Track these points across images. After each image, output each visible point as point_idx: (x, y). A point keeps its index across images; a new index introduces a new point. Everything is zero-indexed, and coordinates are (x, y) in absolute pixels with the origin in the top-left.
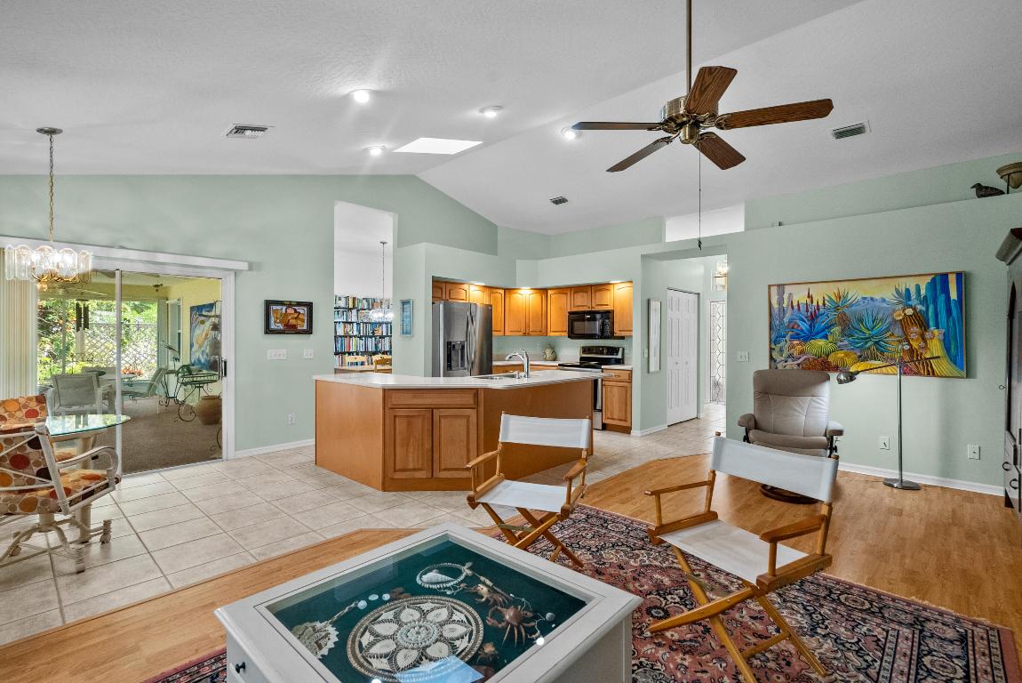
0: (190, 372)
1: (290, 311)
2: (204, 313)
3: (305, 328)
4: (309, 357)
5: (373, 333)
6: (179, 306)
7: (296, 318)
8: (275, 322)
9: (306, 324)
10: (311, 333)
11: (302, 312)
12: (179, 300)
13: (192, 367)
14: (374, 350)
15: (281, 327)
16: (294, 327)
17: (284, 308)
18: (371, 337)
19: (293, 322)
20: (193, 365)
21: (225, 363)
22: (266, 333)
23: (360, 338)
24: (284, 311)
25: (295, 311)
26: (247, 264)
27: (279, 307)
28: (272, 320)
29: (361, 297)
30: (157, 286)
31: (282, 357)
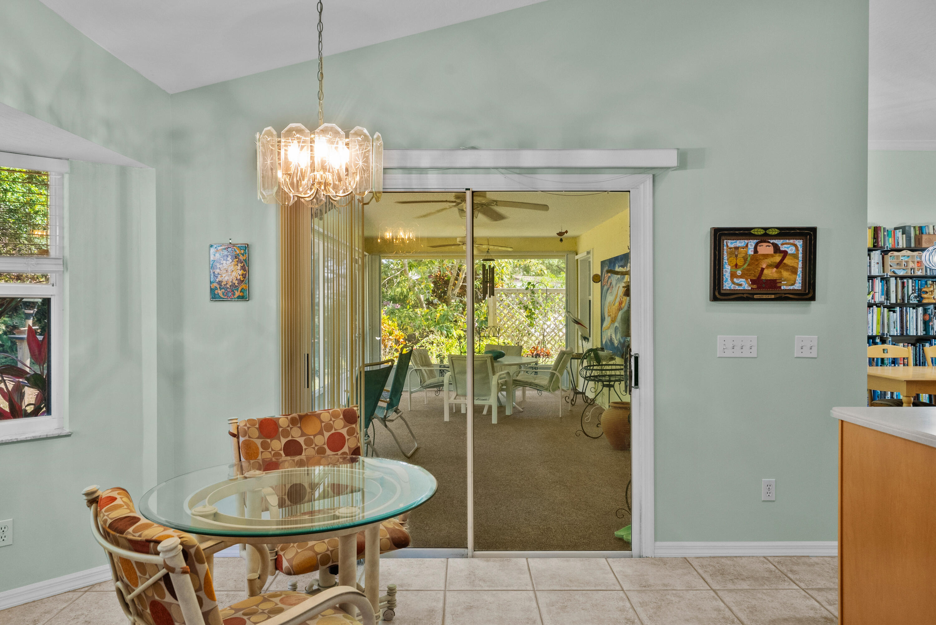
0: (598, 359)
1: (765, 249)
2: (617, 269)
3: (798, 286)
4: (806, 353)
5: (920, 297)
6: (590, 262)
7: (778, 266)
8: (733, 275)
9: (799, 279)
10: (813, 298)
11: (791, 250)
12: (588, 253)
13: (601, 353)
14: (921, 333)
15: (745, 285)
16: (773, 284)
17: (752, 243)
18: (915, 307)
19: (770, 274)
20: (602, 349)
21: (636, 359)
22: (714, 298)
23: (891, 308)
24: (751, 252)
25: (777, 249)
26: (674, 153)
27: (740, 243)
28: (727, 270)
29: (890, 226)
30: (560, 234)
31: (746, 353)
